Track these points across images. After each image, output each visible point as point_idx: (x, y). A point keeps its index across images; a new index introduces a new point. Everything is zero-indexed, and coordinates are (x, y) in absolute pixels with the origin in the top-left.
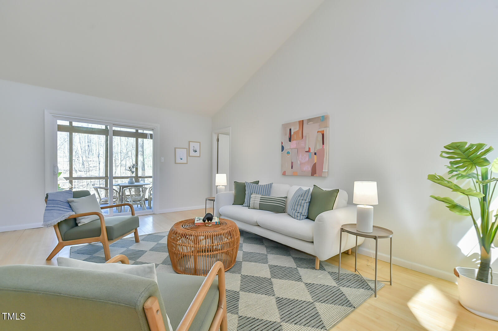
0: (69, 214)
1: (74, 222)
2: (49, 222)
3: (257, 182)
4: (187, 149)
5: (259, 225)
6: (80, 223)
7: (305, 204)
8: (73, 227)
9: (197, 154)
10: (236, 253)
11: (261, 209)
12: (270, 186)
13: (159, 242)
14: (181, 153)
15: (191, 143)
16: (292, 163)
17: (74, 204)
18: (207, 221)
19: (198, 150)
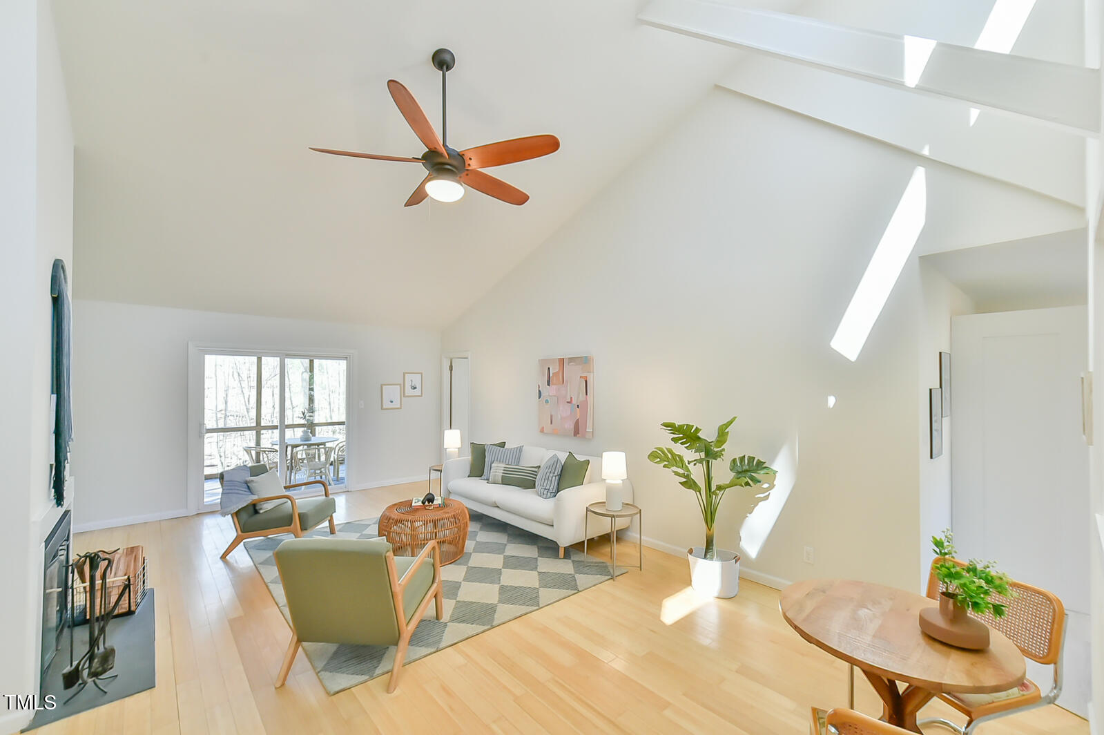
0: (249, 499)
1: (254, 508)
2: (228, 510)
3: (503, 445)
4: (400, 385)
5: (498, 507)
6: (261, 509)
7: (554, 478)
8: (251, 516)
9: (417, 392)
10: (464, 542)
11: (503, 483)
12: (520, 449)
13: (364, 533)
14: (392, 393)
15: (406, 375)
16: (551, 416)
17: (254, 484)
18: (427, 503)
19: (419, 386)
